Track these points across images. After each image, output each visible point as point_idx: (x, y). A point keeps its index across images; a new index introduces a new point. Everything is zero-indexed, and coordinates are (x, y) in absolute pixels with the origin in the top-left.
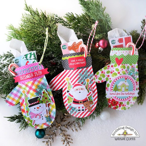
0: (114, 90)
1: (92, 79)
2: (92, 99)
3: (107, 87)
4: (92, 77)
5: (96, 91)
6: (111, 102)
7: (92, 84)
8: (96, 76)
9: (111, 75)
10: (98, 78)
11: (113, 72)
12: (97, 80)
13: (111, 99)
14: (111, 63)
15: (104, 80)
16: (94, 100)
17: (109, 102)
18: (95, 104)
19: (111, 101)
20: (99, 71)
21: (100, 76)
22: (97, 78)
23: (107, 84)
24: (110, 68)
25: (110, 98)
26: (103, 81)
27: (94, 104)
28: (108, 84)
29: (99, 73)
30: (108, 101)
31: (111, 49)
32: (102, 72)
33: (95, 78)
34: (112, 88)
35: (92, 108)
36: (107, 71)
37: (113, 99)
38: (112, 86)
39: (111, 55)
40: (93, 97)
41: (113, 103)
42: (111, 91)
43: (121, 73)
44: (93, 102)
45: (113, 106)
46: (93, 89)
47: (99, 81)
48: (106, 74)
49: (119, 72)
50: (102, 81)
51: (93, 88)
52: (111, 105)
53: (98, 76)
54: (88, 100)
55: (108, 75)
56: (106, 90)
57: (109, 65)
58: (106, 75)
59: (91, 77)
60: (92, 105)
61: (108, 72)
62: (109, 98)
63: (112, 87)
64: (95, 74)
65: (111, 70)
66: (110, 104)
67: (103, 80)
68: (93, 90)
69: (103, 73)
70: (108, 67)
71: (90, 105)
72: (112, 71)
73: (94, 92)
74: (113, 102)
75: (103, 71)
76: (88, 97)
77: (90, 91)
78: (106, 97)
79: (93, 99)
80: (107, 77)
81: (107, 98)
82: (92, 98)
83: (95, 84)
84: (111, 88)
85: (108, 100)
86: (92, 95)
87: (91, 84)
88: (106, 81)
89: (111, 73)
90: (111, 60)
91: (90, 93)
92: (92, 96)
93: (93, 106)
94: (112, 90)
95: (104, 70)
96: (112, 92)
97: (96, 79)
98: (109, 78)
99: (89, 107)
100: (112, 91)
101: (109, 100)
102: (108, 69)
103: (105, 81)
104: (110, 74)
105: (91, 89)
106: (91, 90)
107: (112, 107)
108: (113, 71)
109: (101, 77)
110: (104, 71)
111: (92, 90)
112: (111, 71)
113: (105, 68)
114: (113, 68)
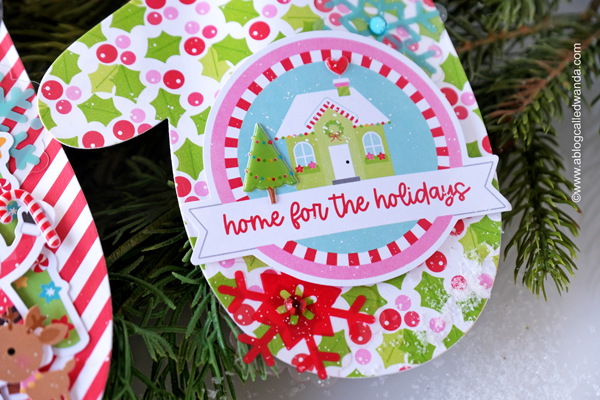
0: (252, 189)
1: (21, 129)
2: (57, 296)
3: (181, 180)
4: (18, 110)
5: (85, 219)
6: (256, 305)
7: (30, 167)
8: (55, 91)
9: (200, 67)
10: (74, 104)
11: (208, 43)
12: (73, 128)
13: (254, 281)
15: (140, 114)
16: (80, 305)
17: (236, 307)
18: (94, 335)
19: (254, 296)
20: (76, 47)
21: (96, 87)
22: (65, 108)
23: (173, 148)
24: (174, 13)
25: (239, 275)
26: (136, 126)
27: (84, 340)
28: (190, 151)
29: (80, 64)
30: (226, 301)
32: (108, 53)
33: (52, 104)
34: (233, 173)
35: (74, 376)
36: (151, 41)
37: (269, 277)
38: (231, 153)
40: (59, 282)
41: (281, 310)
42: (226, 198)
43: (275, 25)
44: (71, 327)
45: (290, 345)
46: (46, 206)
47: (96, 126)
48: (143, 65)
49: (261, 18)
50: (123, 126)
51: (52, 198)
52: (268, 337)
53: (75, 93)
54: (14, 309)
55: (163, 68)
56: (181, 200)
58: (152, 75)
59: (14, 116)
60: (67, 355)
61: (162, 47)
62: (229, 274)
63: (232, 163)
64: (48, 77)
65: (187, 29)
66: (256, 325)
67: (126, 116)
68: (55, 214)
69: (118, 61)
70: (149, 10)
71: (41, 353)
72: (200, 35)
73: (62, 230)
74: (281, 302)
75: (111, 41)
76: (14, 285)
77: (21, 229)
78: (194, 261)
79: (63, 294)
80: (162, 85)
81: (208, 274)
82: (52, 285)
83: (61, 160)
84: (217, 173)
85: (224, 289)
86: (46, 263)
87: (23, 173)
88: (164, 126)
89: (194, 46)
91: (28, 241)
92: (53, 270)
93: (81, 359)
94: (236, 183)
95: (123, 33)
96: (238, 212)
97: (55, 115)
98: (183, 93)
99: (38, 375)
100: (239, 192)
101: (238, 289)
102: (155, 20)
103: (153, 122)
104: (182, 62)
105: (27, 208)
106: (27, 218)
107: (285, 355)
108: (209, 32)
109: (103, 95)
110: (126, 42)
111: (41, 216)
112: (186, 37)
113: (127, 17)
114: (198, 10)
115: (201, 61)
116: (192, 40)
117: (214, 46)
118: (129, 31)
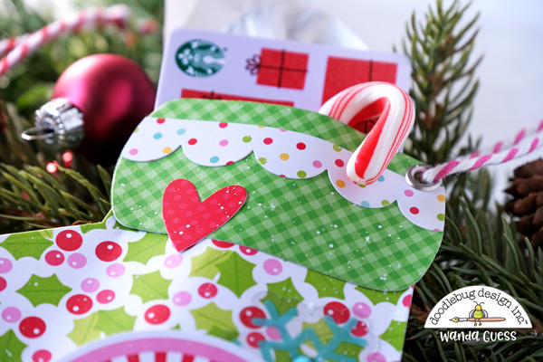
9: (71, 327)
11: (97, 306)
14: (109, 221)
24: (81, 262)
31: (157, 108)
36: (34, 278)
39: (134, 152)
49: (168, 303)
57: (76, 228)
61: (41, 290)
65: (84, 285)
70: (55, 247)
72: (93, 296)
80: (15, 327)
89: (79, 304)
90: (116, 190)
95: (9, 257)
98: (34, 345)
102: (53, 259)
104: (54, 313)
108: (105, 296)
110: (7, 267)
112: (77, 291)
113: (25, 244)
114: (109, 271)
115: (76, 322)
116: (81, 297)
117: (101, 312)
118: (17, 259)
